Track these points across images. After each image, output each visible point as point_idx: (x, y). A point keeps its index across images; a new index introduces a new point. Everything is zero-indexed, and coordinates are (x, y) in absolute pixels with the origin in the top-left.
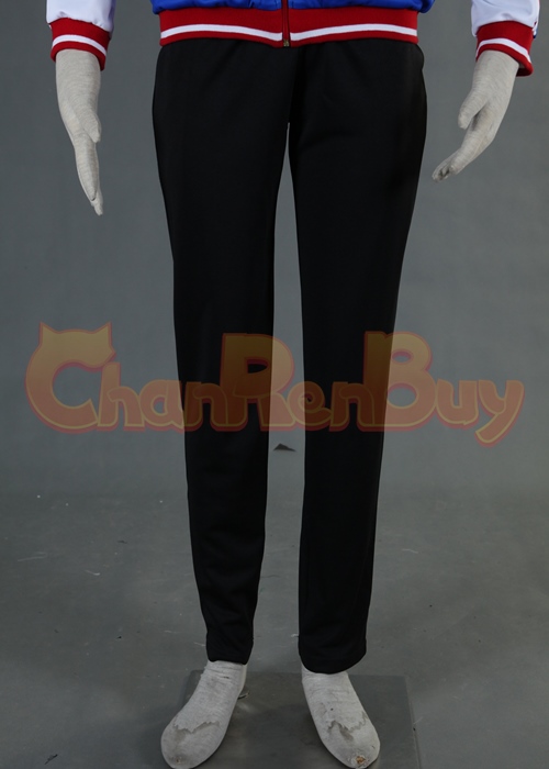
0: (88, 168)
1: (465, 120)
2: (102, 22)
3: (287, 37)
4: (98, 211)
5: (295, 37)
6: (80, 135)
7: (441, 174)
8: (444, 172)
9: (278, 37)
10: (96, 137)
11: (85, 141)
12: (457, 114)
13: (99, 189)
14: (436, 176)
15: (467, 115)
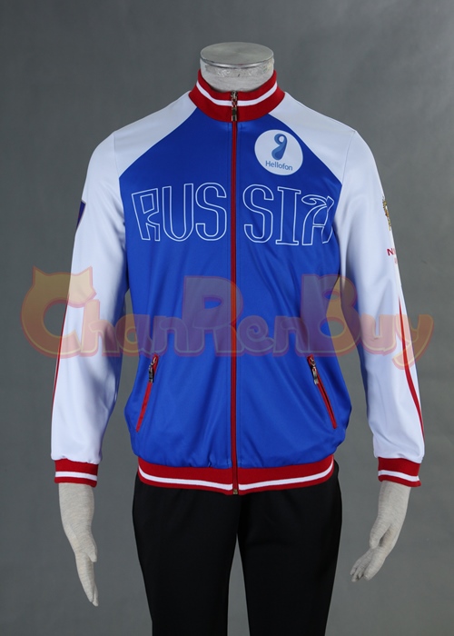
0: (88, 578)
1: (374, 543)
2: (94, 461)
3: (236, 487)
4: (95, 603)
5: (242, 487)
6: (80, 551)
7: (358, 578)
8: (360, 576)
9: (229, 487)
10: (94, 558)
11: (84, 556)
12: (368, 539)
13: (96, 589)
14: (354, 580)
15: (376, 540)
